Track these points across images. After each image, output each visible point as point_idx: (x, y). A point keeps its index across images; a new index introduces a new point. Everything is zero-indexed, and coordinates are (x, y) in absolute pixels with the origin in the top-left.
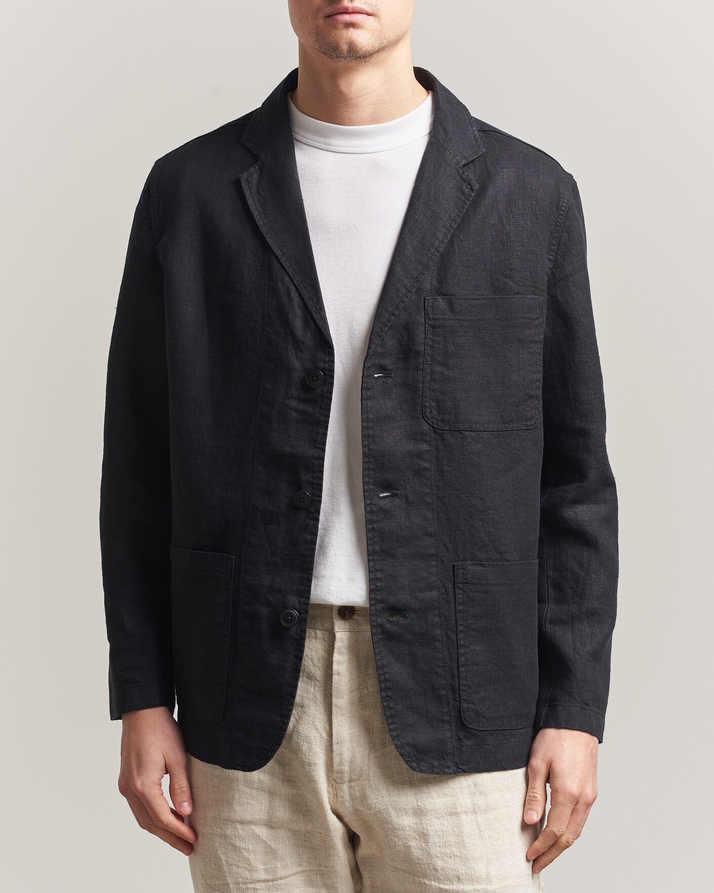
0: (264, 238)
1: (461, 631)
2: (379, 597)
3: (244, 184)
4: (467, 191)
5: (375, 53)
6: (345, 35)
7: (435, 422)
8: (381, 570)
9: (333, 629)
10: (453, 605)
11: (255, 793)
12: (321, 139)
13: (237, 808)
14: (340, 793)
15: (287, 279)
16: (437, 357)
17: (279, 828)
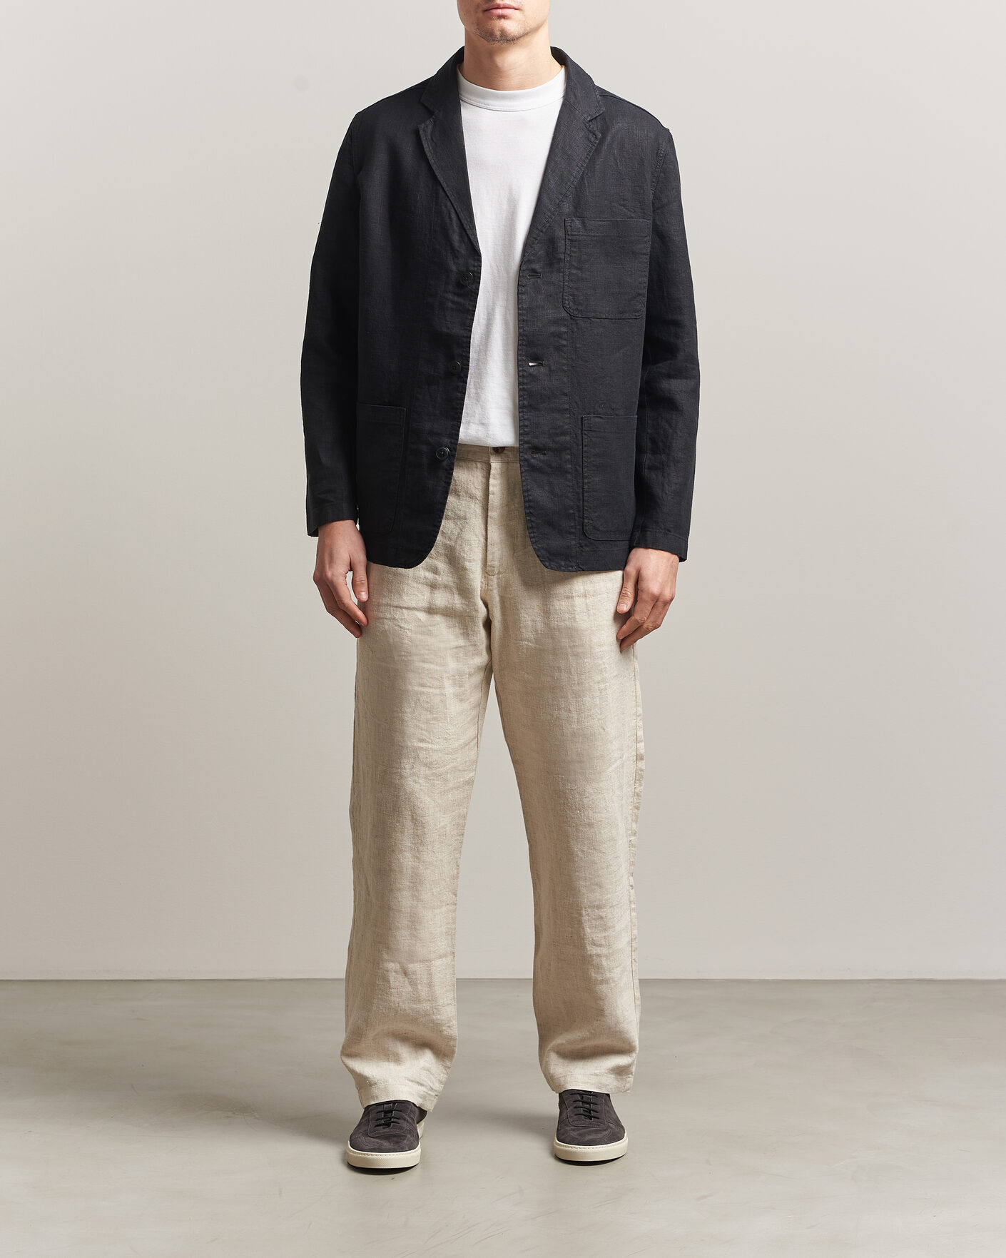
0: (434, 173)
1: (586, 466)
2: (526, 439)
3: (421, 132)
4: (593, 139)
5: (521, 37)
6: (498, 25)
7: (572, 311)
8: (527, 419)
9: (489, 461)
10: (581, 447)
11: (420, 586)
12: (482, 100)
13: (405, 598)
14: (491, 583)
15: (449, 203)
16: (573, 263)
17: (436, 613)
